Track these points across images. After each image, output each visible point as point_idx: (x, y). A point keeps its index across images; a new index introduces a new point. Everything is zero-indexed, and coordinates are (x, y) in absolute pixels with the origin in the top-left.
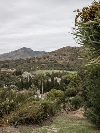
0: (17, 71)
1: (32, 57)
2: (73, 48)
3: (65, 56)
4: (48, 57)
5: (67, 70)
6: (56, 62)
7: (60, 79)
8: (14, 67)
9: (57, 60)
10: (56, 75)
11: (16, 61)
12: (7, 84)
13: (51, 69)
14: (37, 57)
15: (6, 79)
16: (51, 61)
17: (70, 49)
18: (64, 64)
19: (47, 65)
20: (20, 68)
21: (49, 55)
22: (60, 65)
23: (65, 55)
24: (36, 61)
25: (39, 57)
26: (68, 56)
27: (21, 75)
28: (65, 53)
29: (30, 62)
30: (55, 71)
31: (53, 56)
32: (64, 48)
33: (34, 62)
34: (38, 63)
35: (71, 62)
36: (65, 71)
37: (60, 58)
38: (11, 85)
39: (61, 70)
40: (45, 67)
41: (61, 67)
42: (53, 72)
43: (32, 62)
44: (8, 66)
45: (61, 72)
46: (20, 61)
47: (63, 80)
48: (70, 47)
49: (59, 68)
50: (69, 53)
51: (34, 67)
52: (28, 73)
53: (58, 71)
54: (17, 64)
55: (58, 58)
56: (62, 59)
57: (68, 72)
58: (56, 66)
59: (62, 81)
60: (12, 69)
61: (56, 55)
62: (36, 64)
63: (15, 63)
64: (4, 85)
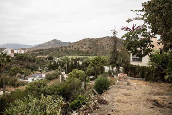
0: (49, 57)
1: (61, 47)
2: (91, 39)
3: (85, 46)
4: (73, 46)
5: (87, 56)
6: (78, 50)
7: (82, 62)
8: (47, 54)
9: (80, 48)
10: (79, 59)
11: (48, 49)
12: (42, 67)
13: (75, 55)
14: (64, 46)
15: (41, 63)
16: (75, 49)
17: (89, 40)
18: (85, 51)
19: (72, 52)
20: (52, 55)
21: (73, 45)
22: (82, 52)
23: (85, 44)
24: (64, 49)
25: (66, 46)
26: (88, 45)
27: (53, 60)
28: (85, 43)
29: (59, 50)
30: (78, 57)
31: (76, 46)
32: (85, 39)
33: (62, 50)
34: (65, 51)
35: (89, 49)
36: (85, 57)
37: (81, 47)
38: (44, 67)
39: (82, 55)
40: (71, 54)
41: (82, 54)
42: (76, 57)
43: (60, 50)
44: (43, 53)
45: (83, 57)
46: (51, 50)
47: (84, 62)
48: (89, 39)
49: (81, 54)
50: (88, 43)
51: (62, 54)
52: (57, 58)
53: (80, 57)
54: (50, 51)
55: (80, 47)
56: (83, 48)
57: (87, 57)
58: (79, 52)
59: (83, 64)
60: (45, 55)
61: (78, 45)
62: (64, 51)
63: (48, 51)
64: (39, 67)
